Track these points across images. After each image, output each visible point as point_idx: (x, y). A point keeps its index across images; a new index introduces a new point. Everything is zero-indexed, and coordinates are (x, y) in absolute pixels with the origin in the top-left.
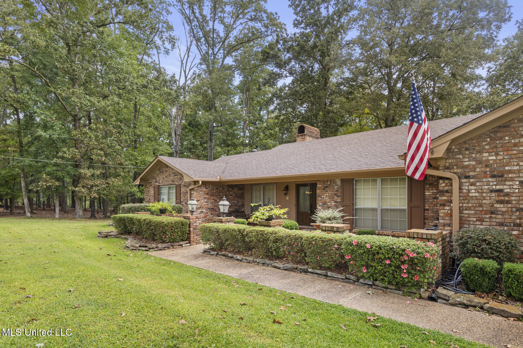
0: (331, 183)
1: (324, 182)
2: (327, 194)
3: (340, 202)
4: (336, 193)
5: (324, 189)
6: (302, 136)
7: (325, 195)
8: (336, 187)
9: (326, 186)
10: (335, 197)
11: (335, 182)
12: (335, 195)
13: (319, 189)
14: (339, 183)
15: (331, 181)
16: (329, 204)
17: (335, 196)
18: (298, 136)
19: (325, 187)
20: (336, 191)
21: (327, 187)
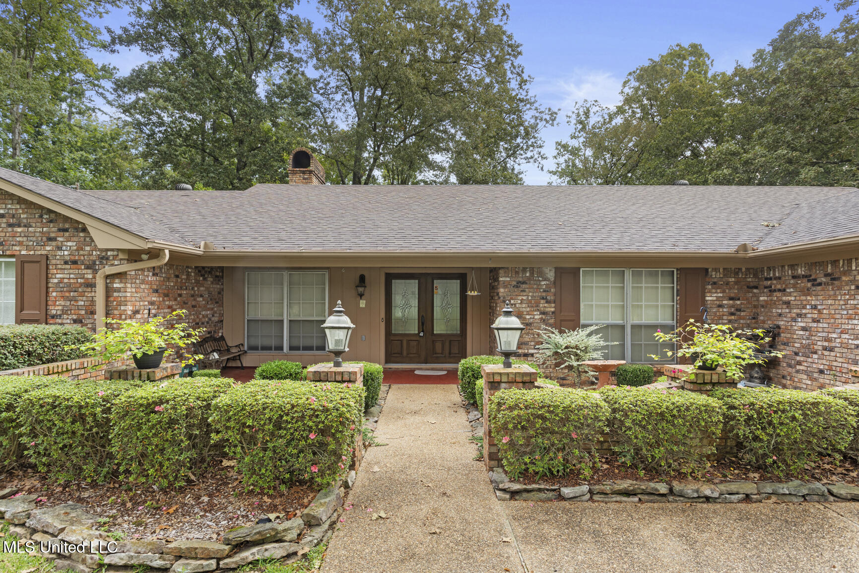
0: (532, 274)
1: (517, 273)
2: (524, 298)
3: (553, 313)
4: (544, 294)
5: (517, 287)
6: (304, 173)
7: (520, 298)
8: (543, 283)
9: (520, 279)
10: (543, 304)
11: (541, 273)
12: (543, 298)
13: (505, 287)
14: (551, 275)
15: (532, 270)
16: (528, 317)
17: (542, 301)
18: (294, 173)
19: (519, 282)
20: (544, 291)
21: (524, 283)
